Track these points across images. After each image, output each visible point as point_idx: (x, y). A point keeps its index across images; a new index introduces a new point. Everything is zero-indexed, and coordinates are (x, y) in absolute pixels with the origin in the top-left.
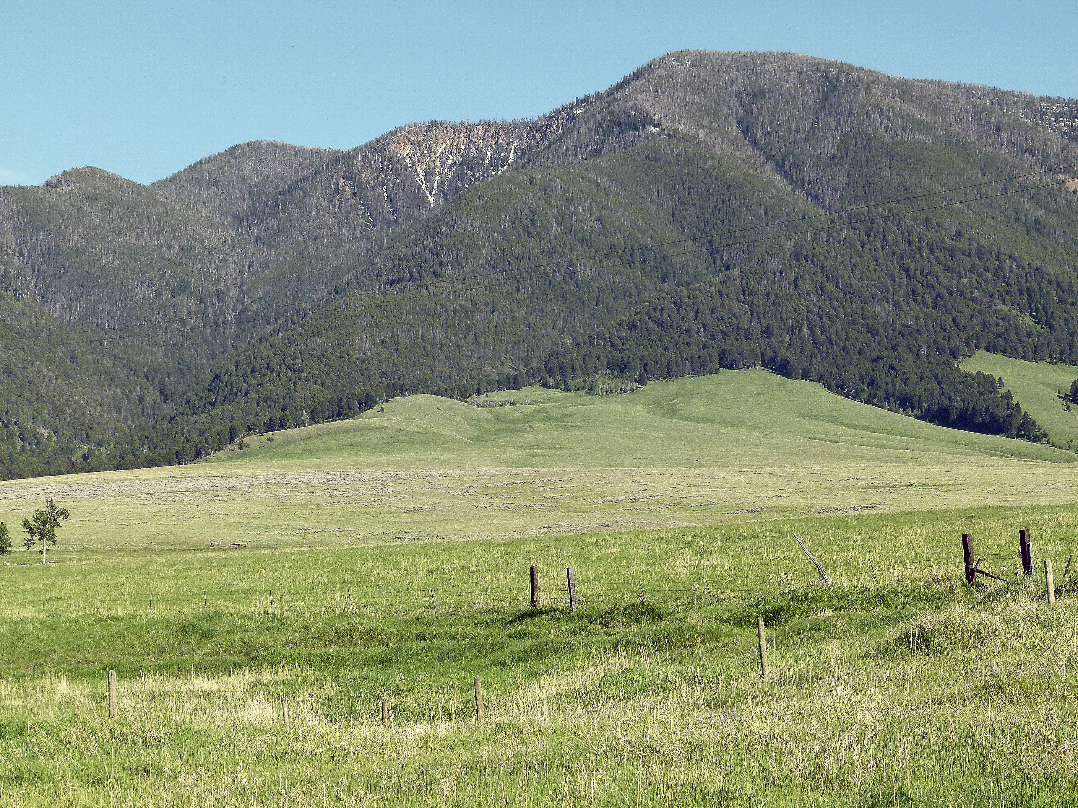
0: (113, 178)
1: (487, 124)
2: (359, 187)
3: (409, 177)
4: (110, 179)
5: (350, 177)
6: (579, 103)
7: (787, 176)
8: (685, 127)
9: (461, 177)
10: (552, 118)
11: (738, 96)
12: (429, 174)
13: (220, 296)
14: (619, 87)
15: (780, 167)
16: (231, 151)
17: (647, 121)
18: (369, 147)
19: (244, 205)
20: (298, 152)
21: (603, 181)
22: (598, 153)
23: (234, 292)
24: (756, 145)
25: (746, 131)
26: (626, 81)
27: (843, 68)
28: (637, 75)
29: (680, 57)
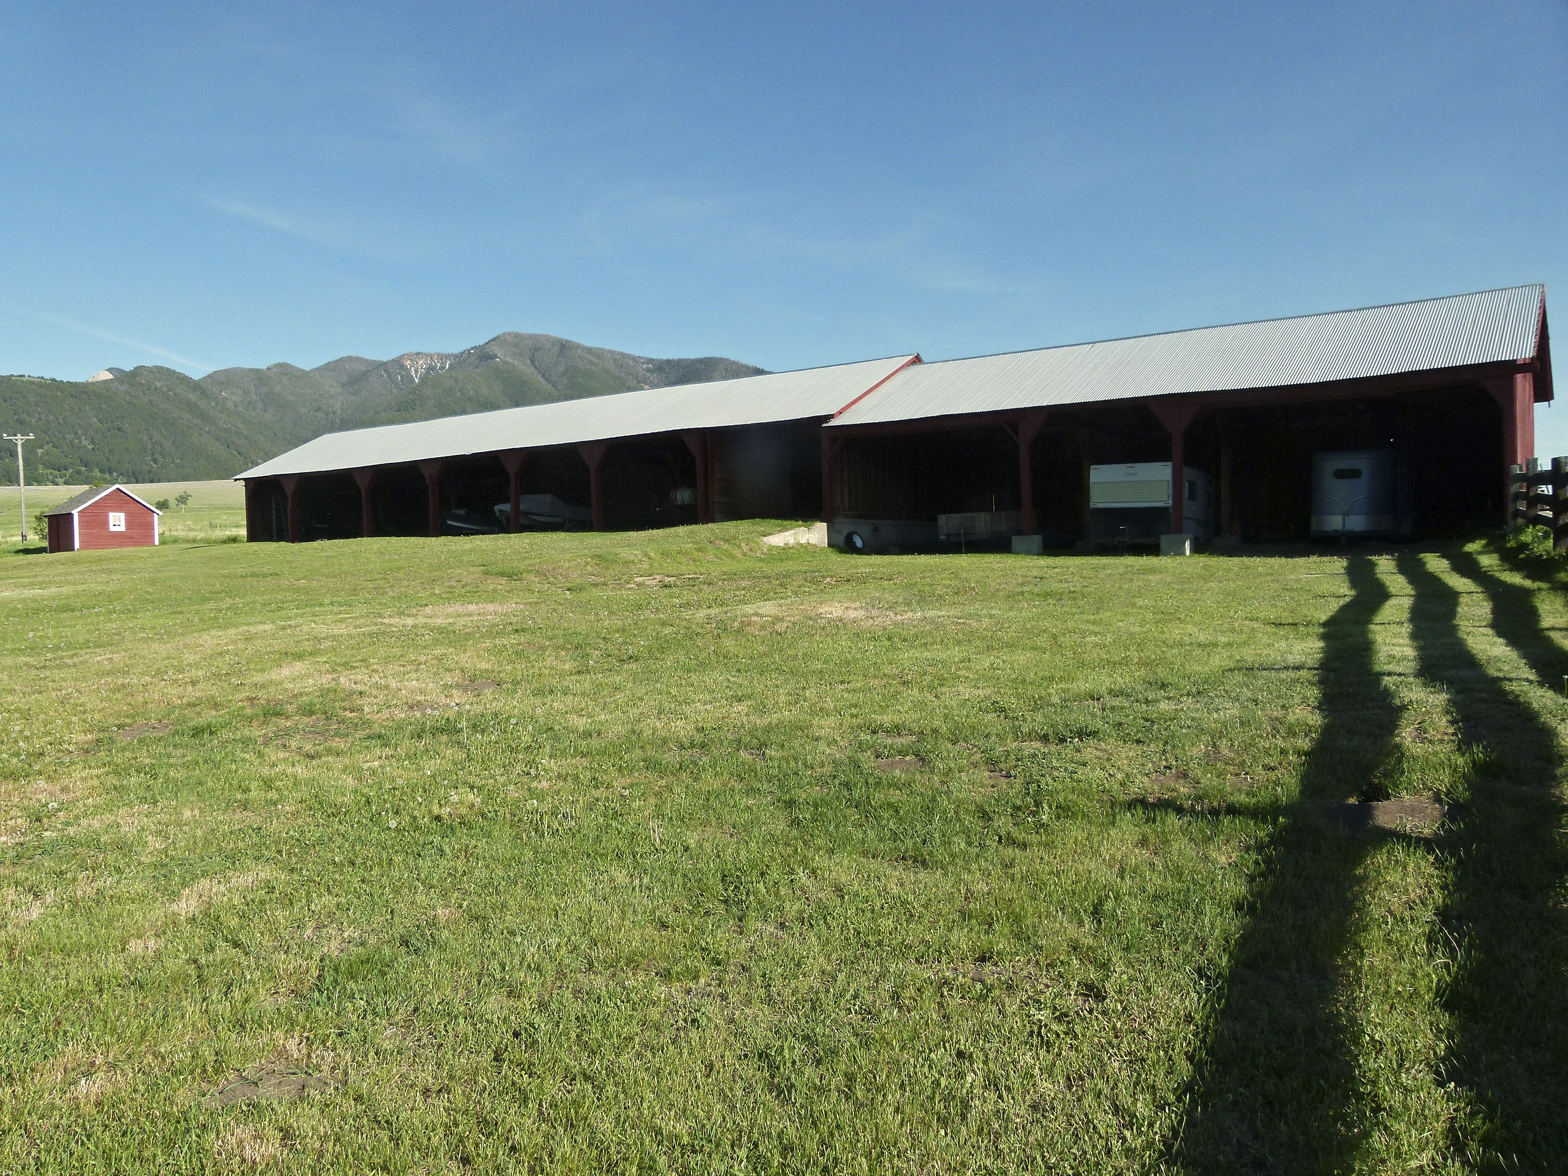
0: (294, 367)
1: (438, 354)
2: (389, 376)
3: (408, 371)
4: (290, 366)
5: (386, 371)
6: (472, 349)
7: (546, 379)
8: (509, 359)
9: (428, 373)
10: (462, 353)
11: (530, 349)
12: (416, 371)
13: (334, 413)
14: (487, 343)
15: (543, 376)
16: (341, 359)
17: (496, 356)
18: (394, 360)
19: (345, 379)
20: (366, 360)
21: (478, 378)
22: (477, 367)
23: (339, 412)
24: (535, 367)
25: (532, 362)
26: (490, 341)
27: (568, 342)
28: (493, 340)
29: (509, 334)
